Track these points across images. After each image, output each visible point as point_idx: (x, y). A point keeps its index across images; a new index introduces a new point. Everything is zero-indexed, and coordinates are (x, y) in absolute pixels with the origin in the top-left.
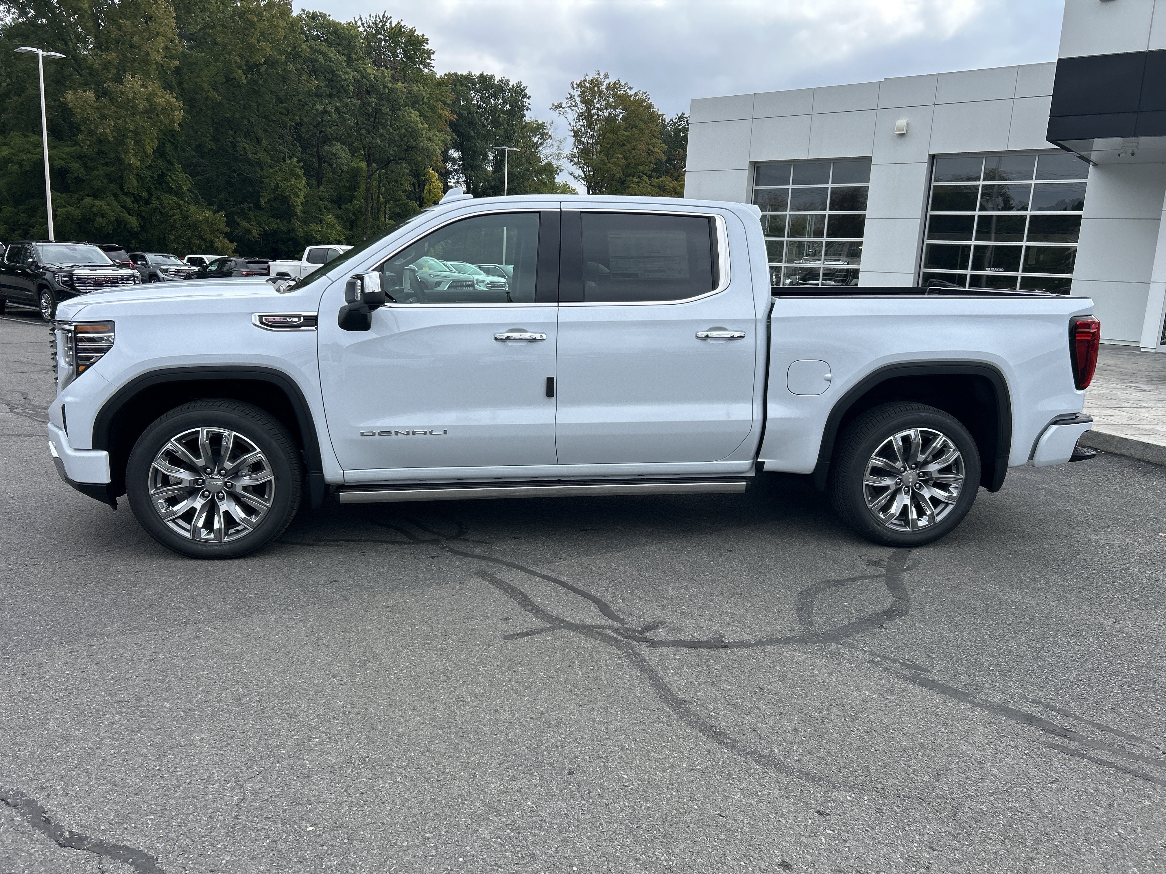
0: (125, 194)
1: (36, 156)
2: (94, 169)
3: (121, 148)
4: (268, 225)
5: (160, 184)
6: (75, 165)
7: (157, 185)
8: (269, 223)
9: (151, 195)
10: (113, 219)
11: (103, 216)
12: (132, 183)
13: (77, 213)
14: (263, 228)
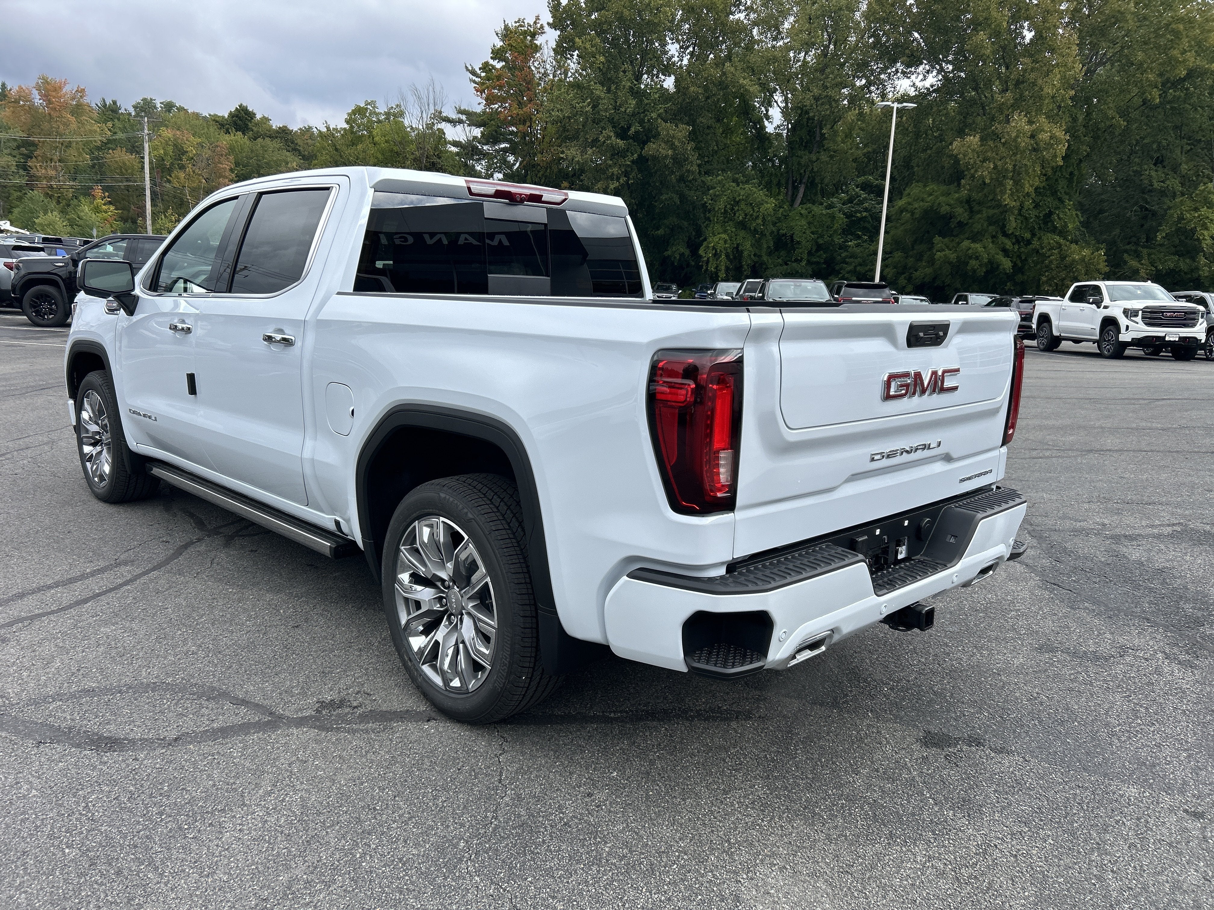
0: (1005, 235)
1: (927, 204)
2: (979, 212)
3: (998, 190)
4: (1162, 264)
5: (1046, 223)
6: (959, 210)
7: (1042, 226)
8: (1166, 261)
9: (1033, 235)
10: (986, 261)
11: (977, 258)
12: (1012, 224)
13: (953, 256)
14: (1156, 267)
